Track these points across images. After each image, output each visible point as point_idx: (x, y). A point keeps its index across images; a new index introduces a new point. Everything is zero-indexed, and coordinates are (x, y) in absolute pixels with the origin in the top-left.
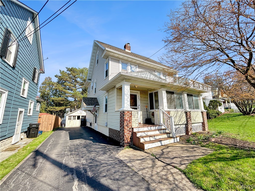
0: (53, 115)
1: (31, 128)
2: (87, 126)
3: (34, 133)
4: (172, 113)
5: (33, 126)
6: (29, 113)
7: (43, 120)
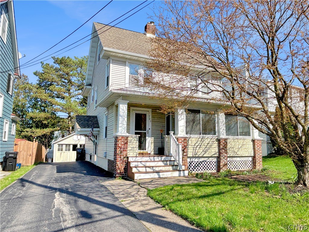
0: (34, 141)
1: (8, 158)
2: (86, 160)
3: (12, 165)
4: (193, 140)
5: (10, 155)
6: (5, 138)
7: (20, 148)
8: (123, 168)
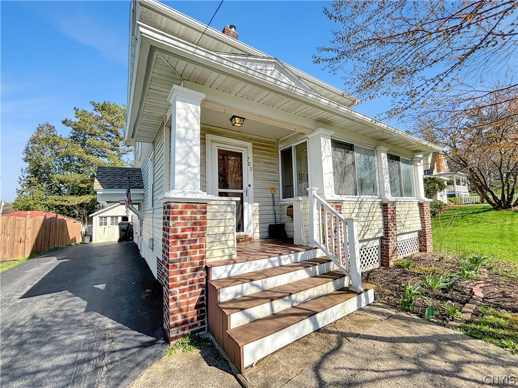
2: (134, 240)
4: (348, 207)
8: (193, 305)
